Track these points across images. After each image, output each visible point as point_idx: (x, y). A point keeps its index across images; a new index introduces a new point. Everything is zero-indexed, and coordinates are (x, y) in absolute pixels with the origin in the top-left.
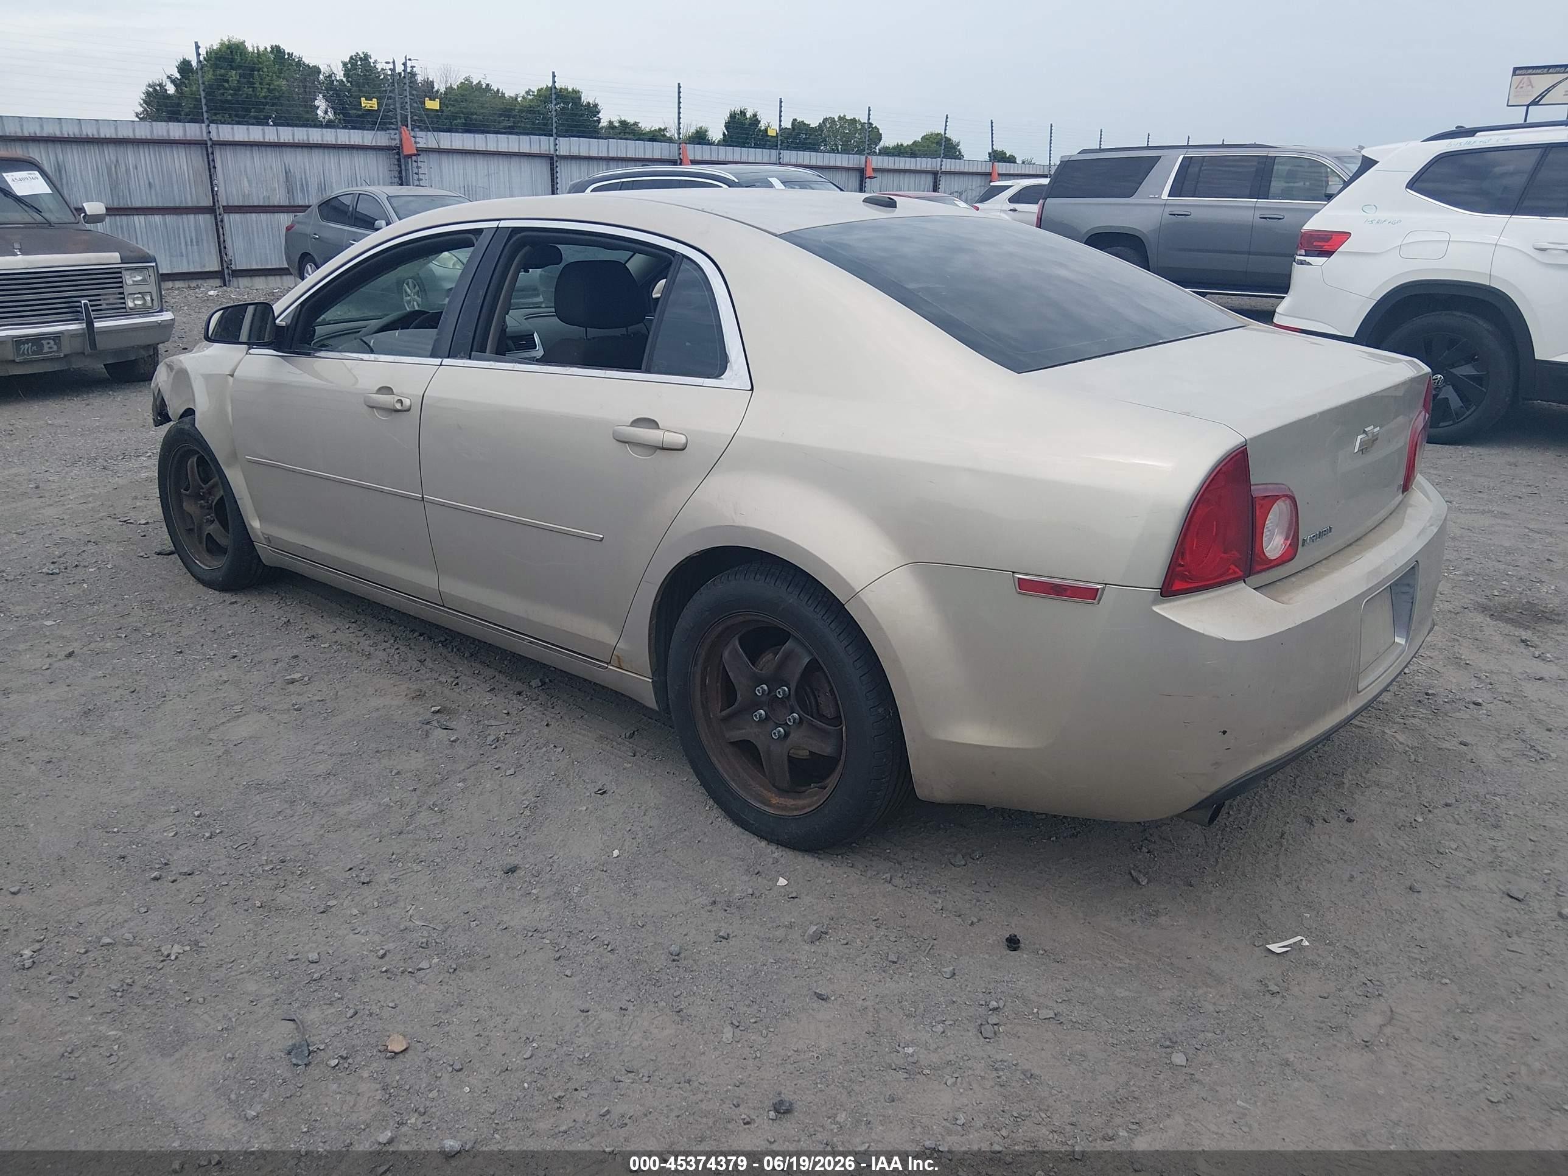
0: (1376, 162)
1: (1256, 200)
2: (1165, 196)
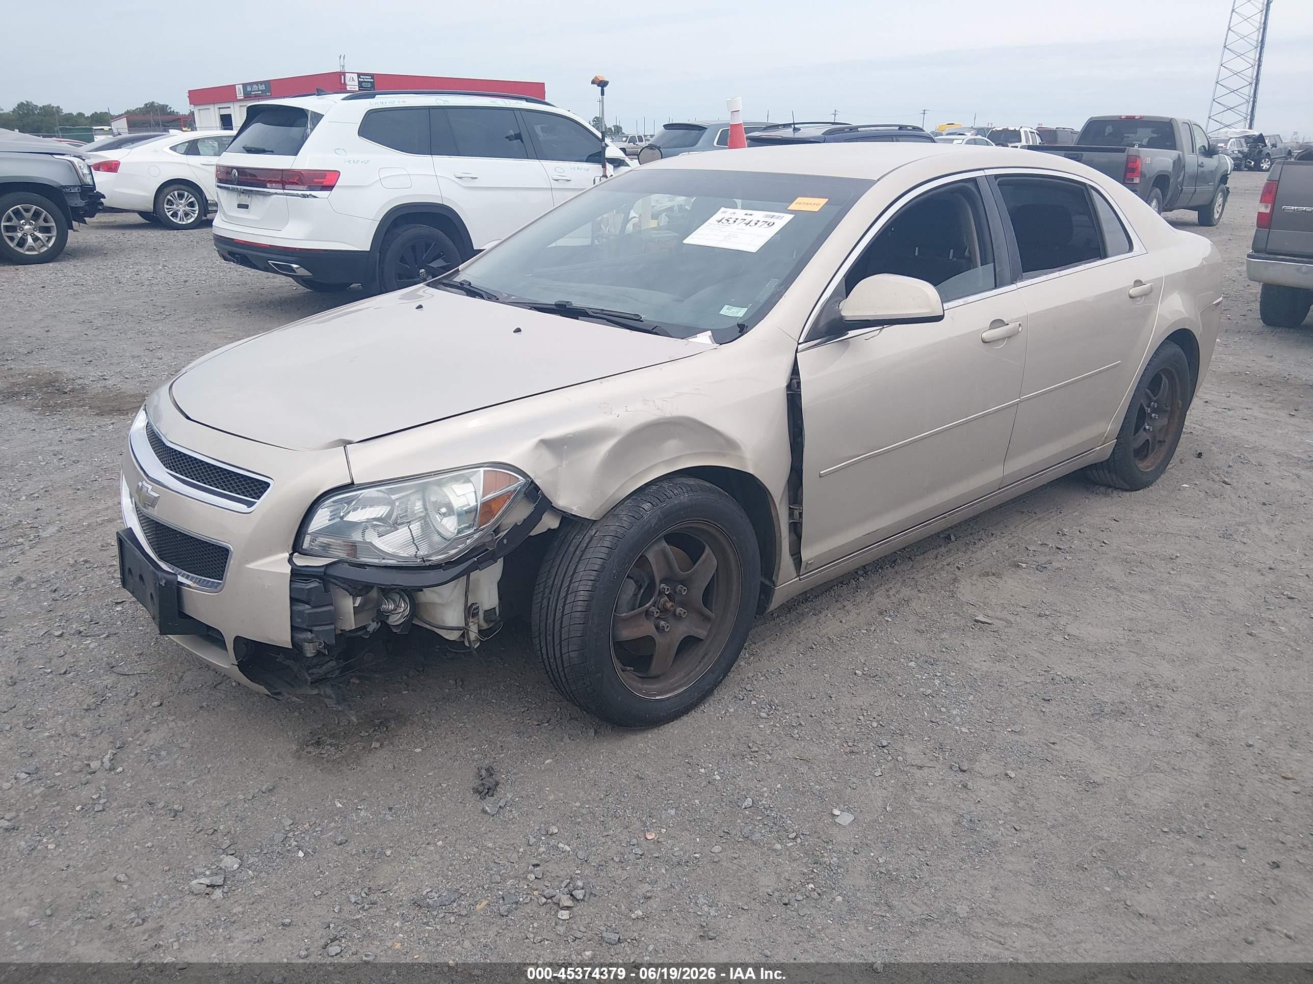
0: (323, 115)
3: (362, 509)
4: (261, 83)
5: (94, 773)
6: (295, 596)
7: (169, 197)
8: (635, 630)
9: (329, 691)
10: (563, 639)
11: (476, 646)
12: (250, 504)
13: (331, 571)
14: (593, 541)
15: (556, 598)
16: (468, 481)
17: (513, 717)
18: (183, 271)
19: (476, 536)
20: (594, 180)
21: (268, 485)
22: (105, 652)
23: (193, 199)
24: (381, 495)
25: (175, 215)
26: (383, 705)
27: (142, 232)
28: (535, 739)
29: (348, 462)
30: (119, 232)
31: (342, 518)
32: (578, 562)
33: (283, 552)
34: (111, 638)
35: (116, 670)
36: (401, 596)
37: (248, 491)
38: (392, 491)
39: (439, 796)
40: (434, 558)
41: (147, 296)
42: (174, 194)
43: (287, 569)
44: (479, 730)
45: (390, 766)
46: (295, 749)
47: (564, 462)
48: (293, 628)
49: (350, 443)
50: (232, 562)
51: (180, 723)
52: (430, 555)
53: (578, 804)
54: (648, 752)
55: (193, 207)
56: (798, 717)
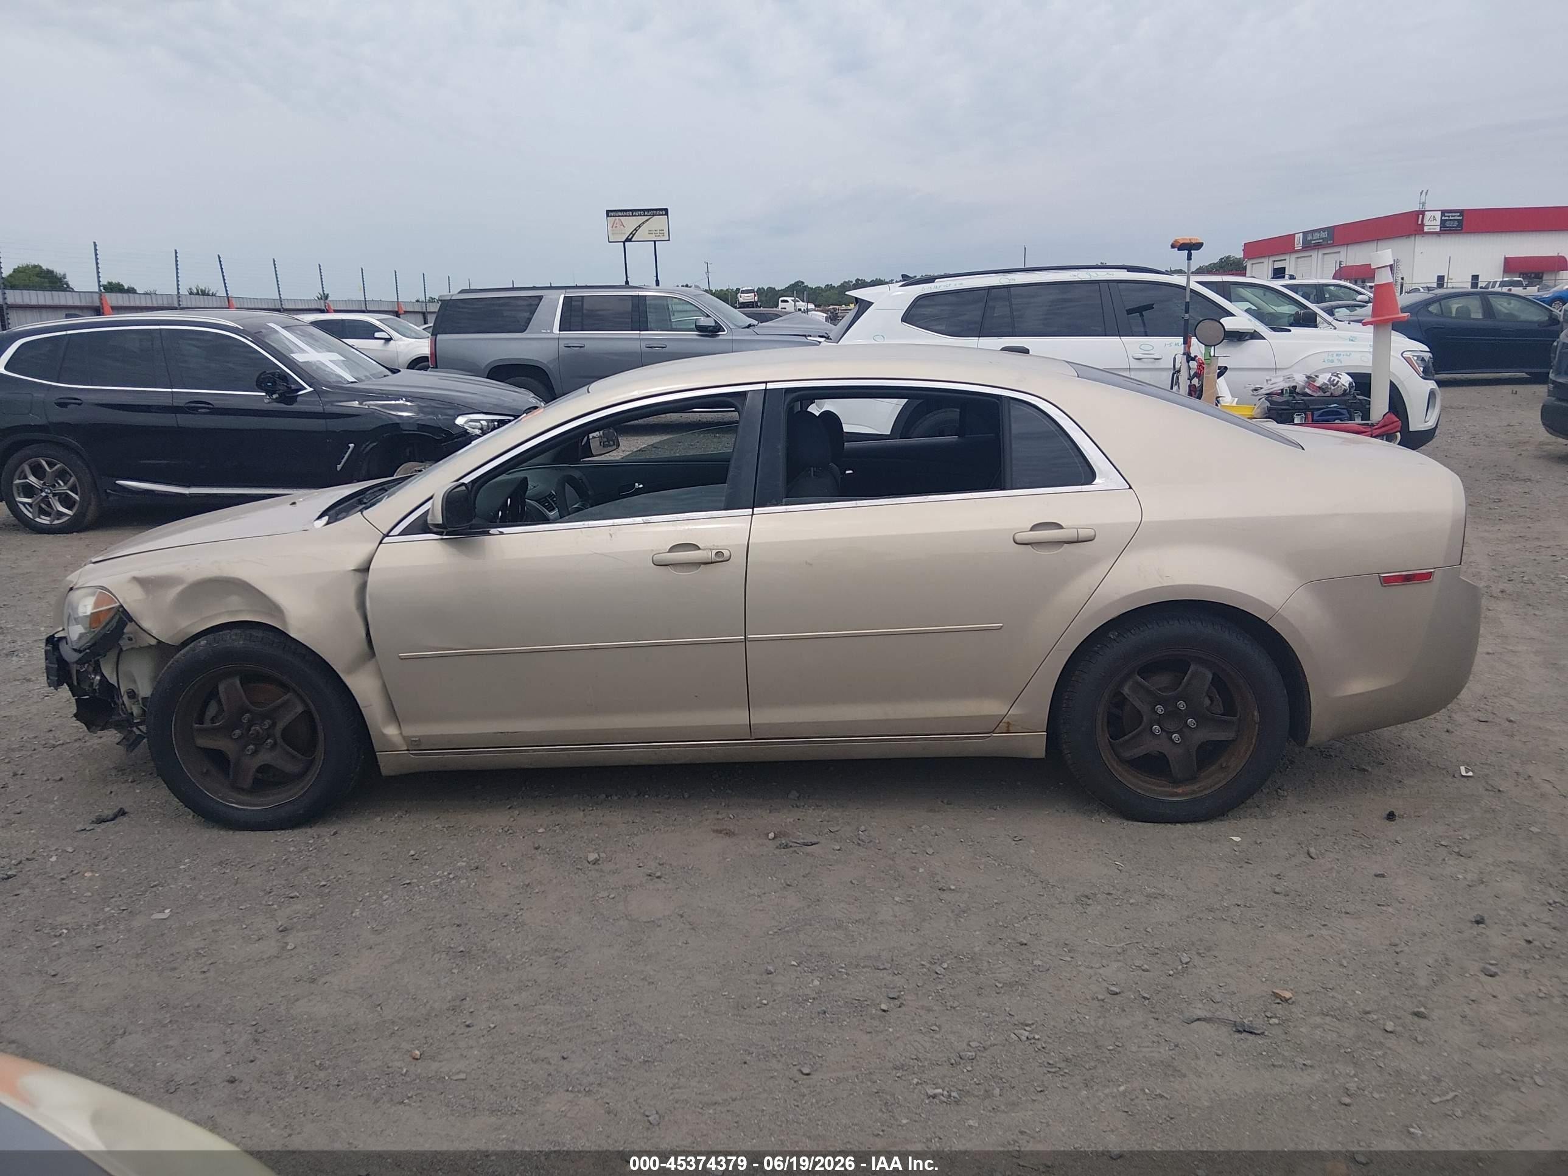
0: (873, 303)
1: (638, 332)
2: (556, 330)
4: (1324, 230)
20: (1175, 358)
47: (150, 596)
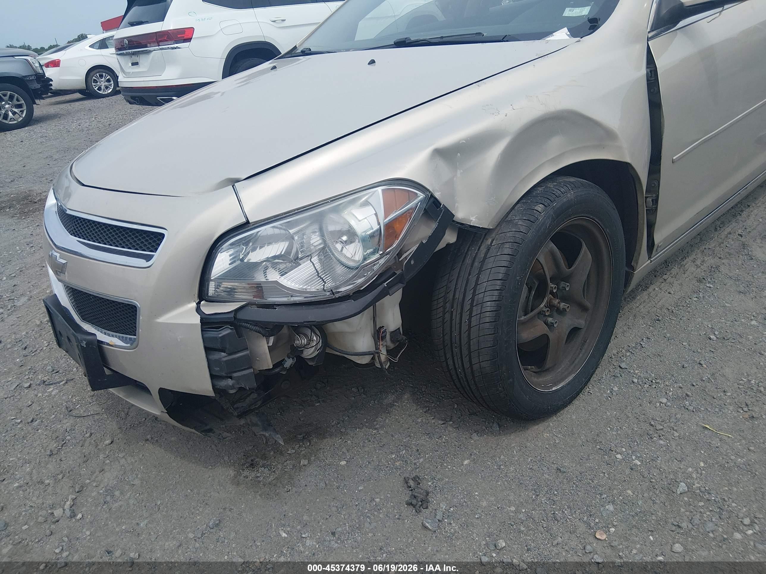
3: (261, 248)
5: (58, 521)
6: (209, 345)
7: (94, 78)
8: (532, 330)
9: (255, 419)
10: (472, 350)
11: (387, 367)
12: (148, 258)
13: (240, 316)
14: (491, 251)
15: (459, 311)
16: (367, 203)
17: (418, 418)
18: (107, 119)
19: (382, 261)
21: (162, 236)
22: (64, 398)
23: (109, 77)
24: (277, 231)
25: (100, 89)
26: (302, 419)
27: (81, 102)
28: (446, 440)
29: (239, 201)
30: (68, 105)
31: (242, 260)
32: (479, 274)
33: (189, 302)
34: (69, 383)
35: (74, 413)
36: (312, 331)
37: (145, 245)
38: (290, 225)
39: (376, 513)
40: (342, 289)
41: (86, 137)
42: (97, 76)
43: (196, 320)
44: (392, 436)
45: (322, 485)
46: (232, 475)
47: (459, 172)
48: (213, 377)
49: (238, 181)
50: (141, 318)
51: (130, 460)
52: (337, 287)
53: (513, 509)
54: (557, 442)
55: (110, 82)
56: (680, 388)
